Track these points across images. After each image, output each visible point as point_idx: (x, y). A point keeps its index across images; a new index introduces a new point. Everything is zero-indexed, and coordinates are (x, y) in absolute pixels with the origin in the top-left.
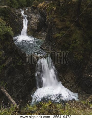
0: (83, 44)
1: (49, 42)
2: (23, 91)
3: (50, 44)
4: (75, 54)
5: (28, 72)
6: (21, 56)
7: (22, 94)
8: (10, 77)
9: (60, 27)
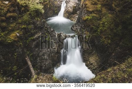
0: (113, 28)
1: (79, 23)
2: (47, 64)
3: (79, 26)
4: (103, 37)
5: (55, 48)
6: (50, 32)
7: (46, 66)
8: (37, 49)
9: (91, 10)
